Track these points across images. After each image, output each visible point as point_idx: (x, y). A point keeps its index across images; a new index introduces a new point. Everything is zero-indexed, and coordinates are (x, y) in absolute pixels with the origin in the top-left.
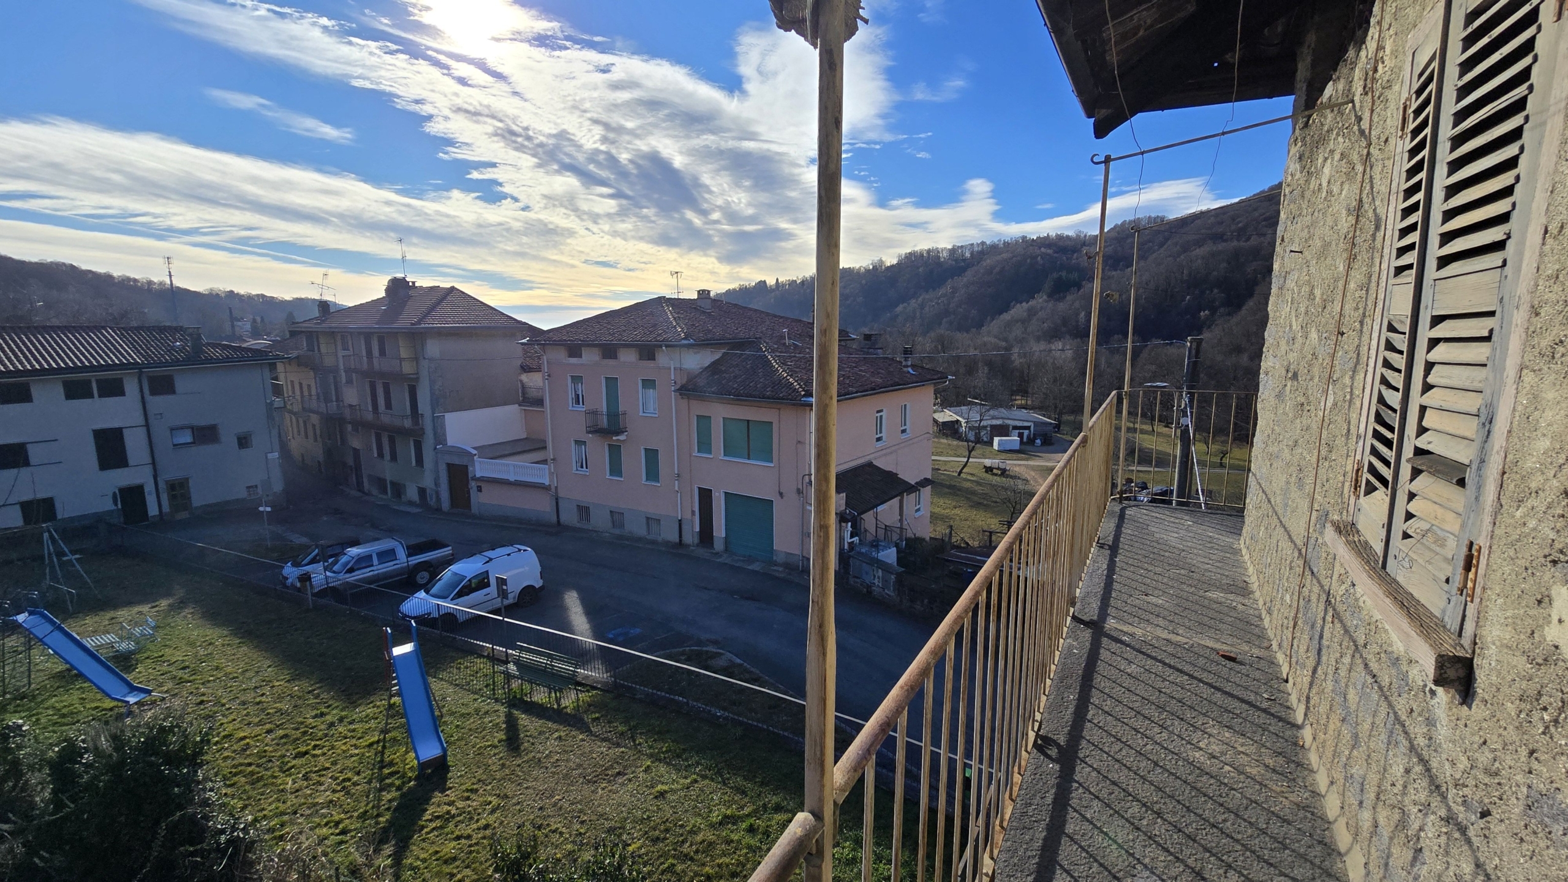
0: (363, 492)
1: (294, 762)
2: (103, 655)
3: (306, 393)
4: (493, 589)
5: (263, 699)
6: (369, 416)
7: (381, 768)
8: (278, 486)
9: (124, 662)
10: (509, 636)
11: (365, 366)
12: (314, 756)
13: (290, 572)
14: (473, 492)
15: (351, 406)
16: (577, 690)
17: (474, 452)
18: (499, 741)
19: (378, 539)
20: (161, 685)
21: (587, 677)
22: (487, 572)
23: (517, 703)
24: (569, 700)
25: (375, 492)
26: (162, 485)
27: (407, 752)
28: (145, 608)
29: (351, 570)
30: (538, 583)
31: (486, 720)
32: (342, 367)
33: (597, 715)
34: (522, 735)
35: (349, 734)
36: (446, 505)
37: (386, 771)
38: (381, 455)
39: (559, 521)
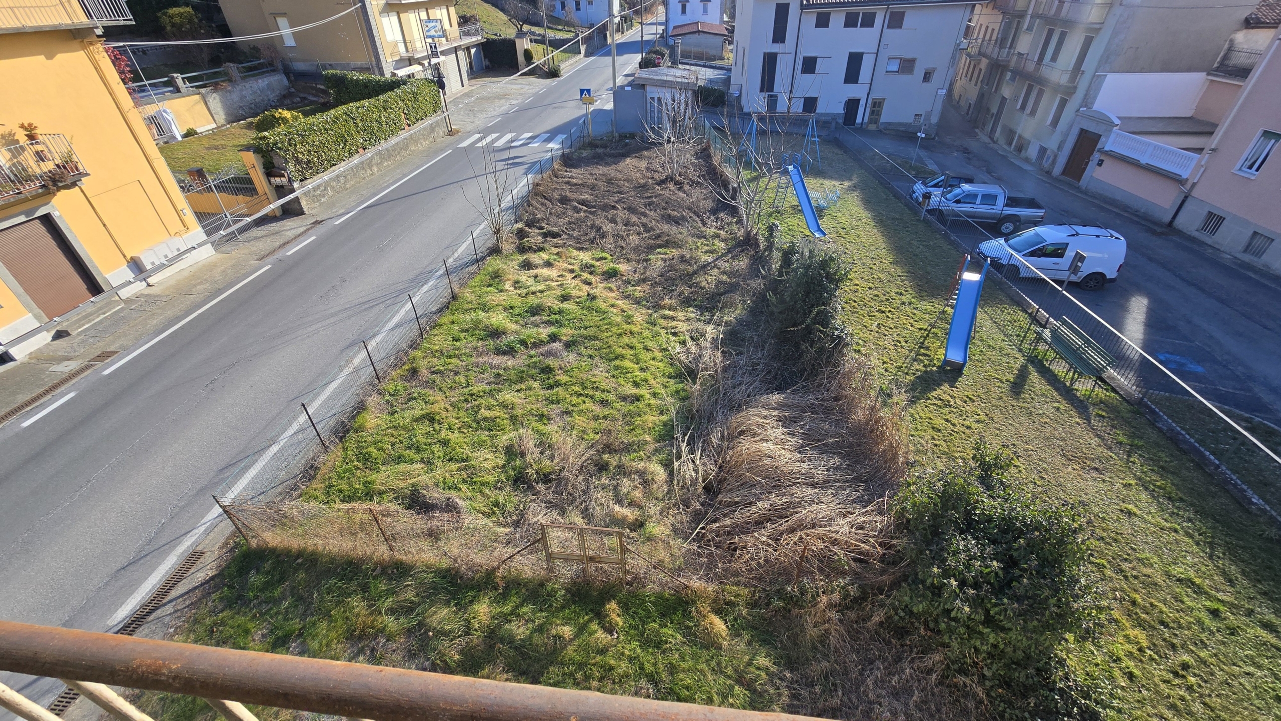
0: (992, 139)
1: (876, 314)
2: (813, 203)
3: (987, 38)
4: (1065, 262)
5: (874, 267)
6: (1030, 67)
7: (921, 347)
8: (934, 119)
9: (819, 212)
10: (1059, 307)
11: (1053, 12)
12: (888, 317)
13: (919, 188)
14: (1093, 163)
15: (1020, 54)
16: (1096, 383)
17: (1117, 122)
18: (1007, 380)
19: (985, 183)
20: (830, 233)
21: (1113, 378)
22: (1067, 244)
23: (1035, 361)
24: (1084, 387)
25: (1002, 141)
26: (870, 102)
27: (940, 347)
28: (837, 183)
29: (958, 202)
30: (1111, 274)
31: (1005, 360)
32: (1030, 12)
33: (1104, 414)
34: (1027, 387)
35: (911, 315)
36: (1057, 170)
37: (922, 351)
38: (1023, 107)
39: (1171, 223)
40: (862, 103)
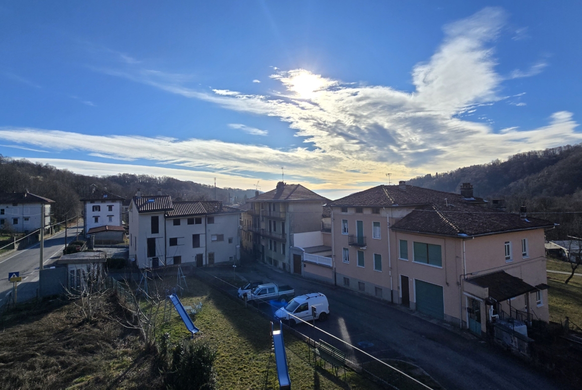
0: (264, 263)
1: (238, 372)
2: (188, 313)
3: (249, 224)
4: (310, 311)
5: (230, 341)
6: (268, 234)
7: (266, 384)
8: (238, 258)
9: (192, 317)
10: (317, 335)
11: (268, 215)
12: (244, 371)
13: (240, 291)
14: (302, 267)
15: (263, 229)
16: (345, 369)
17: (304, 250)
18: (312, 386)
19: (268, 283)
20: (201, 328)
21: (349, 363)
22: (307, 303)
23: (318, 368)
24: (341, 373)
25: (268, 263)
26: (207, 255)
27: (276, 380)
28: (199, 298)
29: (259, 294)
30: (327, 312)
31: (307, 373)
32: (261, 215)
33: (354, 385)
34: (321, 386)
35: (256, 365)
36: (292, 271)
37: (268, 386)
38: (271, 248)
39: (336, 284)
40: (204, 255)
